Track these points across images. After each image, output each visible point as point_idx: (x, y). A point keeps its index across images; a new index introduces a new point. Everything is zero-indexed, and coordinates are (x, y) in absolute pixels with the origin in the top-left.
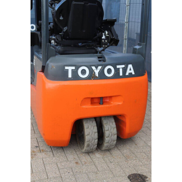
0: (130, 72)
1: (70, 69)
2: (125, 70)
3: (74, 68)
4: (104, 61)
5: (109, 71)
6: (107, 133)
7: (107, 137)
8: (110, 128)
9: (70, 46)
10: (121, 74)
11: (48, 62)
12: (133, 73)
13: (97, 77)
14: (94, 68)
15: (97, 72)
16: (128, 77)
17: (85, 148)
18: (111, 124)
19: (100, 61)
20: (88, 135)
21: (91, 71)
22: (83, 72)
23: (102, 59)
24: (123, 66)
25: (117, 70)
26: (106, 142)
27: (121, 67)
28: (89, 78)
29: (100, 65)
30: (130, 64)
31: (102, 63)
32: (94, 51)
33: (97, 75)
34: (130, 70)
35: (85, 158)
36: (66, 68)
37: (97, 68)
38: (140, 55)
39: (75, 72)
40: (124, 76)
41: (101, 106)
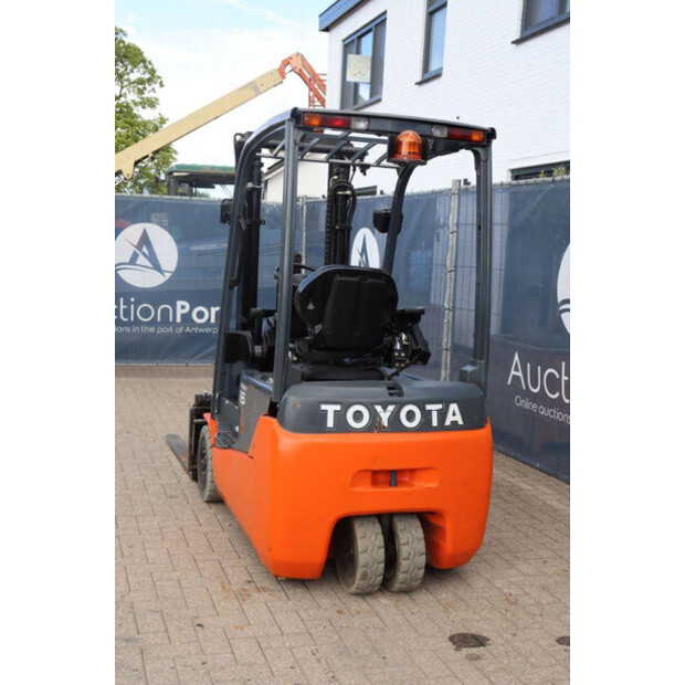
0: (454, 419)
1: (331, 409)
2: (442, 415)
3: (338, 408)
4: (400, 395)
5: (410, 416)
6: (404, 551)
7: (405, 559)
8: (411, 540)
9: (326, 363)
10: (435, 423)
11: (286, 395)
12: (461, 422)
13: (384, 427)
14: (379, 408)
15: (385, 416)
16: (448, 429)
17: (357, 582)
18: (413, 531)
19: (391, 394)
20: (365, 551)
21: (374, 416)
22: (358, 416)
23: (395, 390)
24: (440, 406)
25: (426, 415)
26: (402, 569)
27: (434, 408)
28: (369, 429)
29: (391, 403)
30: (454, 402)
31: (395, 398)
32: (377, 374)
33: (386, 424)
34: (454, 414)
35: (357, 605)
36: (323, 407)
37: (385, 408)
38: (474, 385)
39: (340, 416)
40: (442, 427)
41: (393, 489)
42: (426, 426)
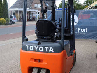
0: (51, 50)
2: (48, 49)
10: (46, 51)
12: (53, 51)
13: (36, 51)
14: (35, 47)
15: (36, 49)
16: (49, 52)
21: (34, 48)
22: (31, 48)
29: (38, 46)
30: (51, 47)
34: (51, 49)
37: (36, 47)
41: (39, 63)
42: (44, 51)
